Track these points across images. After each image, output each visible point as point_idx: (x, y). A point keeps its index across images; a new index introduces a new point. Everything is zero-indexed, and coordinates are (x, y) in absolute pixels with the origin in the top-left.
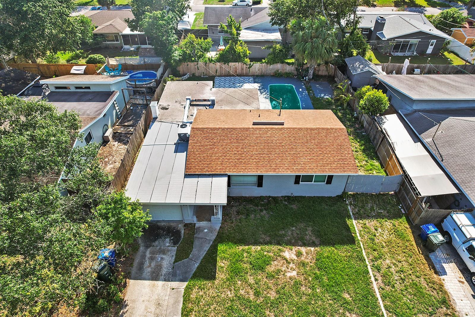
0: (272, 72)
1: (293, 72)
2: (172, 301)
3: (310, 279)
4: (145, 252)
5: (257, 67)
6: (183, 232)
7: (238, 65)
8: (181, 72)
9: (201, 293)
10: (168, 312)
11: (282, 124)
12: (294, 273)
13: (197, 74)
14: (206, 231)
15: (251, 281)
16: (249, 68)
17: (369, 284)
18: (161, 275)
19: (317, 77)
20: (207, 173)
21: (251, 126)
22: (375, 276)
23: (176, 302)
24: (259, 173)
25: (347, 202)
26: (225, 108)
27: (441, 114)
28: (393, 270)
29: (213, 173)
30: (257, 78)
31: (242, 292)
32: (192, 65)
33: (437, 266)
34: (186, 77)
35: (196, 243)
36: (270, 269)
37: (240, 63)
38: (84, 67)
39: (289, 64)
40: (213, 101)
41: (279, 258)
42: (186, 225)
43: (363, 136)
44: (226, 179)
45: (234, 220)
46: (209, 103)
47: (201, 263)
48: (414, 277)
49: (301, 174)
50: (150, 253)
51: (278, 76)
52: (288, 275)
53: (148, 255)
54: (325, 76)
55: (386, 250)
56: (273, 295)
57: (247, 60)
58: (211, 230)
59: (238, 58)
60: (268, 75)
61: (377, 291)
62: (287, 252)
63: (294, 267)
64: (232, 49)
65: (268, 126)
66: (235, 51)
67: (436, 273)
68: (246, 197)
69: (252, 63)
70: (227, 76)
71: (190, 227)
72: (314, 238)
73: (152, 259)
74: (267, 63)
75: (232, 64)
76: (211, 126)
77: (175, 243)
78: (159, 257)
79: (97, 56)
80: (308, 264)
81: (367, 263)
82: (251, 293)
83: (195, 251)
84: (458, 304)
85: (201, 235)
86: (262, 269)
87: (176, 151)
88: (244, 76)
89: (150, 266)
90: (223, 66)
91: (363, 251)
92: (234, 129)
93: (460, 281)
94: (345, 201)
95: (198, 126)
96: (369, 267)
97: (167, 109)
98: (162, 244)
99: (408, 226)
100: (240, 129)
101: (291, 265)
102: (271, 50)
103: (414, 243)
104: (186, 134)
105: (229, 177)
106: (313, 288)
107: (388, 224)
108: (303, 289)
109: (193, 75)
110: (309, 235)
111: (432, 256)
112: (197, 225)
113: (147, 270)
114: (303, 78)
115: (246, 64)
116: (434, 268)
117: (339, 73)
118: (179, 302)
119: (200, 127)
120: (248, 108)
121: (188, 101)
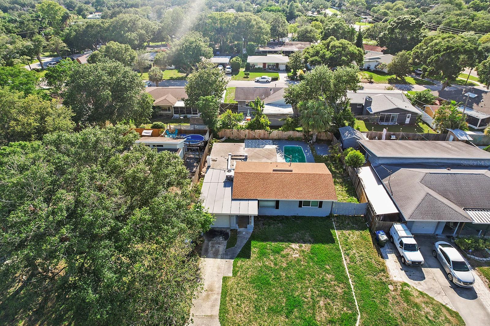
0: (286, 137)
1: (302, 137)
2: (226, 267)
3: (307, 258)
4: (208, 243)
5: (275, 133)
6: (230, 234)
7: (261, 132)
8: (220, 136)
9: (243, 264)
10: (225, 272)
11: (291, 171)
12: (297, 255)
13: (231, 138)
14: (244, 233)
15: (272, 258)
16: (269, 134)
17: (341, 261)
18: (219, 255)
19: (319, 141)
20: (245, 198)
21: (272, 172)
22: (345, 258)
23: (229, 267)
24: (277, 199)
25: (333, 220)
26: (253, 161)
27: (396, 166)
28: (356, 255)
29: (249, 198)
30: (275, 141)
31: (267, 263)
32: (228, 131)
33: (384, 255)
34: (223, 139)
35: (239, 239)
36: (283, 253)
37: (263, 130)
38: (151, 131)
39: (298, 131)
40: (246, 156)
41: (288, 248)
42: (231, 230)
43: (348, 181)
44: (257, 202)
45: (261, 228)
46: (244, 158)
47: (242, 249)
48: (368, 259)
49: (303, 200)
50: (211, 244)
51: (290, 140)
52: (294, 256)
53: (210, 244)
54: (325, 140)
55: (354, 245)
56: (284, 265)
57: (268, 128)
58: (247, 233)
59: (261, 126)
60: (283, 138)
61: (345, 265)
62: (293, 245)
63: (297, 252)
64: (257, 120)
65: (282, 172)
66: (260, 122)
67: (382, 257)
68: (268, 216)
69: (271, 131)
70: (254, 139)
71: (234, 231)
72: (310, 239)
73: (213, 247)
74: (283, 130)
75: (257, 131)
76: (247, 171)
77: (226, 239)
78: (217, 246)
79: (159, 123)
80: (306, 251)
81: (342, 251)
82: (272, 264)
83: (238, 243)
84: (391, 272)
85: (241, 235)
86: (278, 253)
87: (225, 186)
88: (265, 139)
89: (212, 250)
90: (251, 132)
91: (340, 246)
92: (261, 173)
93: (395, 262)
94: (331, 219)
95: (239, 171)
96: (342, 254)
97: (216, 161)
98: (218, 239)
99: (369, 234)
100: (265, 173)
101: (296, 251)
102: (285, 121)
103: (372, 242)
104: (231, 176)
105: (258, 201)
106: (308, 263)
107: (357, 233)
108: (302, 263)
109: (229, 138)
110: (307, 237)
111: (382, 250)
112: (238, 230)
113: (211, 252)
114: (309, 141)
115: (267, 131)
116: (381, 255)
117: (335, 138)
118: (231, 267)
119: (240, 172)
120: (270, 161)
121: (230, 156)
